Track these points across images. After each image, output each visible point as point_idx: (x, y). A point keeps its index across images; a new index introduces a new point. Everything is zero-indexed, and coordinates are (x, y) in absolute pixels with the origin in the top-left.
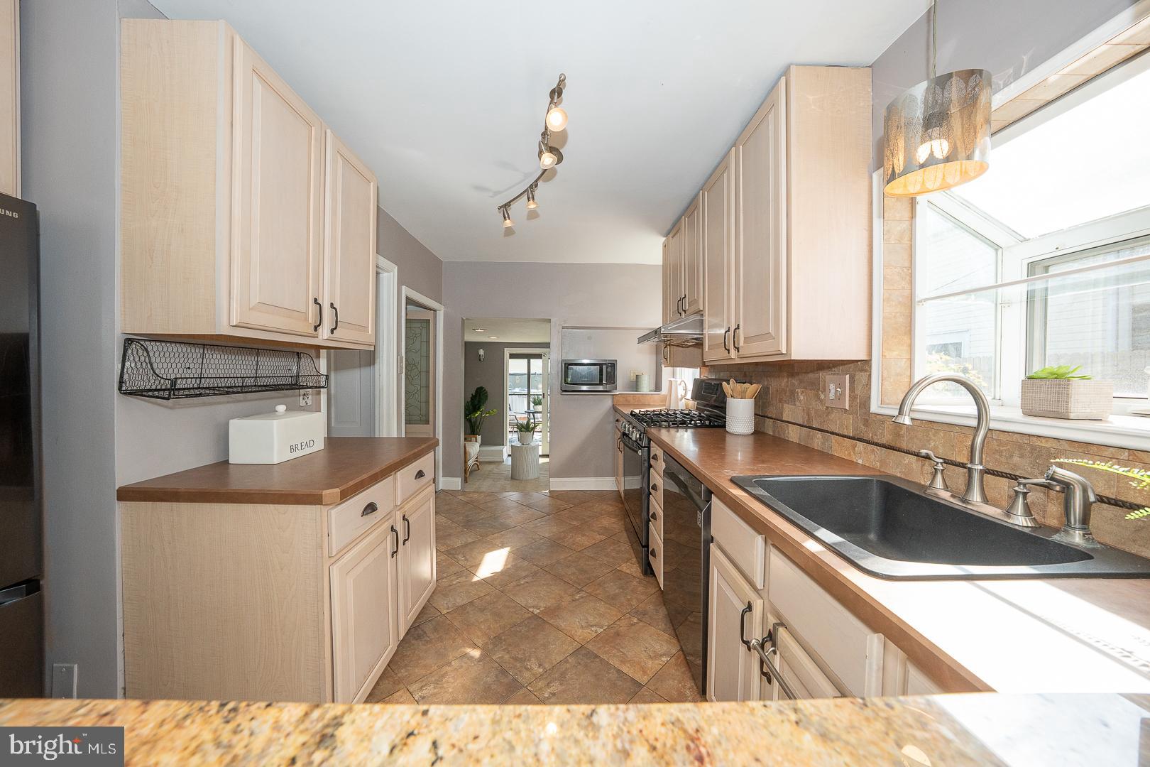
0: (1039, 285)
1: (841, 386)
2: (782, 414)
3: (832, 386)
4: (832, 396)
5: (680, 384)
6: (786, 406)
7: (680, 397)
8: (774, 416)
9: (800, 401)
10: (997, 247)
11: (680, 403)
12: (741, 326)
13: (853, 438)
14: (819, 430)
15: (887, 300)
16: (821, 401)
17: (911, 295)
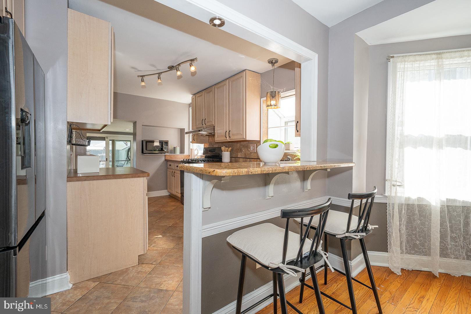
0: (286, 127)
1: (254, 147)
2: (238, 156)
3: (252, 147)
4: (252, 149)
5: (195, 150)
6: (239, 153)
7: (195, 155)
8: (235, 157)
9: (243, 152)
10: (280, 118)
11: (195, 157)
12: (231, 131)
13: (257, 159)
14: (248, 158)
15: (263, 127)
16: (249, 151)
17: (268, 127)
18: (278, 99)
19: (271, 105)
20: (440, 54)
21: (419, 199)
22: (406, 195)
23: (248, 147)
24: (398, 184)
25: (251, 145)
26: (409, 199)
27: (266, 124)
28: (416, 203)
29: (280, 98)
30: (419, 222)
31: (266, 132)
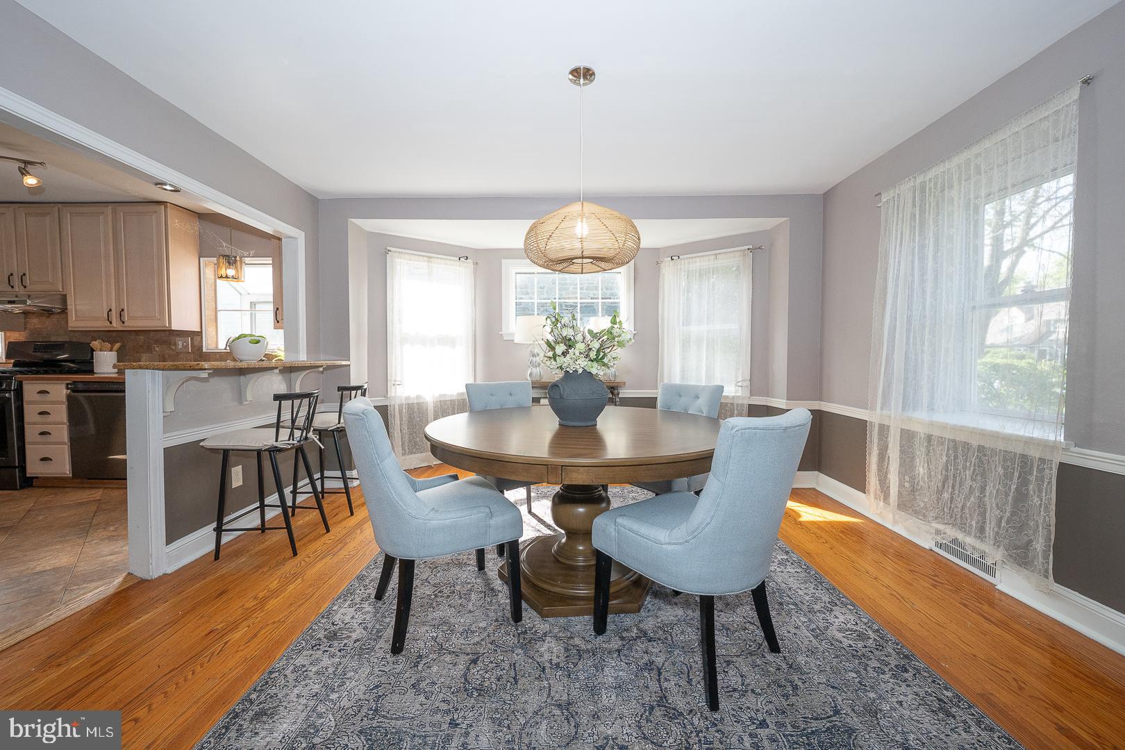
0: (253, 311)
3: (180, 343)
4: (180, 346)
9: (156, 351)
10: (241, 294)
12: (125, 310)
15: (208, 309)
16: (173, 350)
17: (216, 308)
18: (241, 268)
19: (227, 277)
20: (430, 257)
21: (418, 397)
22: (406, 394)
23: (168, 343)
24: (397, 383)
25: (177, 339)
26: (407, 398)
27: (213, 303)
28: (415, 401)
29: (244, 264)
30: (418, 419)
31: (213, 317)
